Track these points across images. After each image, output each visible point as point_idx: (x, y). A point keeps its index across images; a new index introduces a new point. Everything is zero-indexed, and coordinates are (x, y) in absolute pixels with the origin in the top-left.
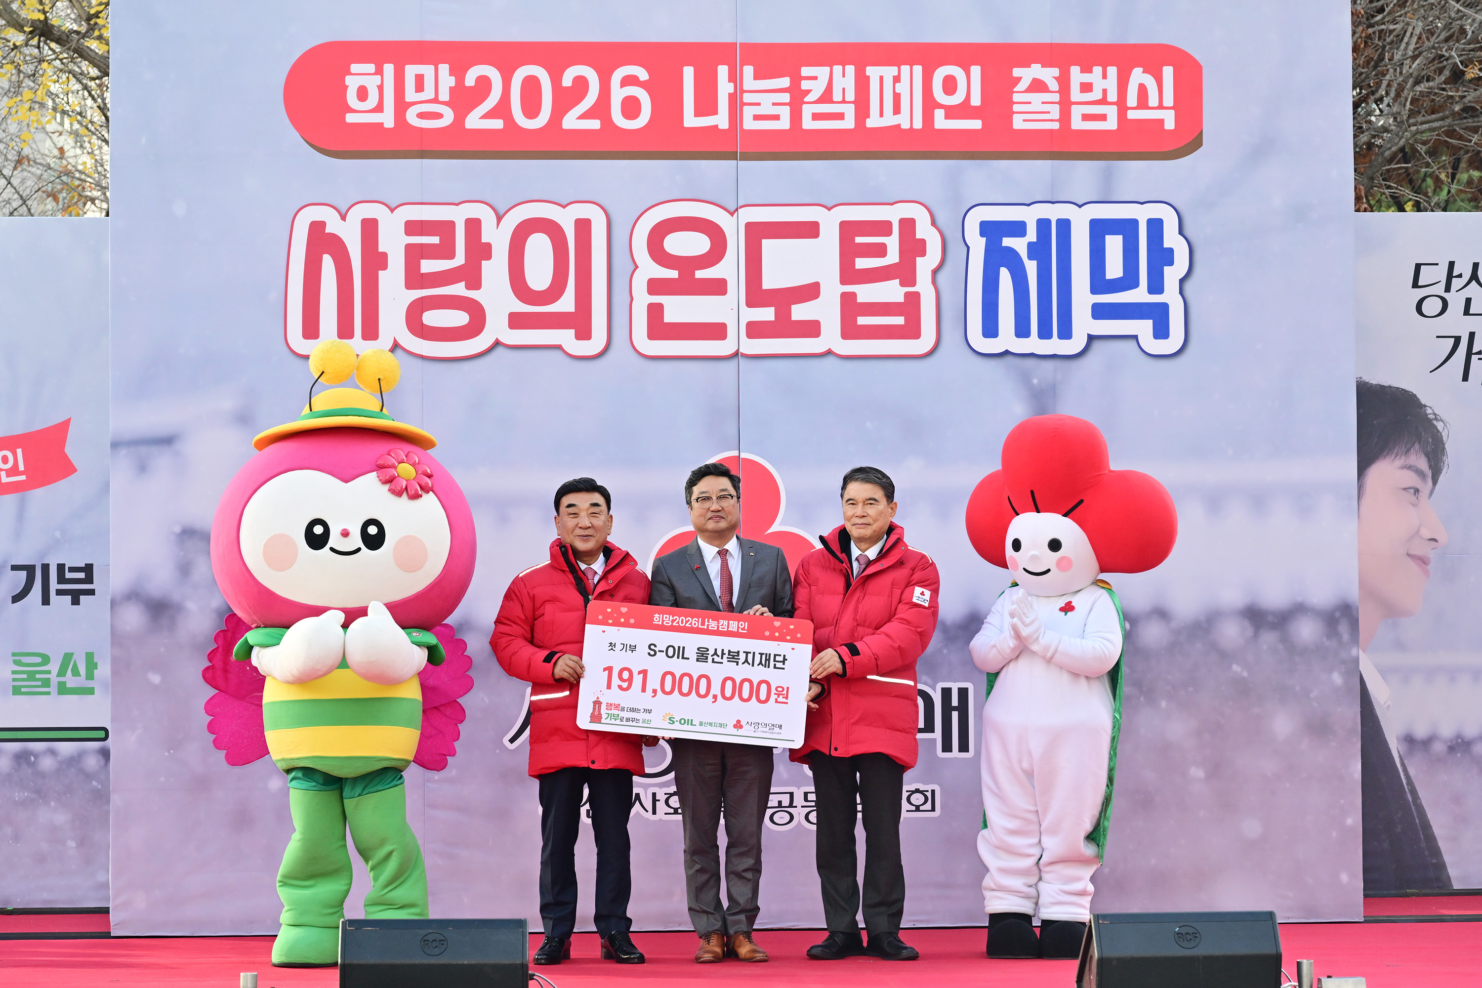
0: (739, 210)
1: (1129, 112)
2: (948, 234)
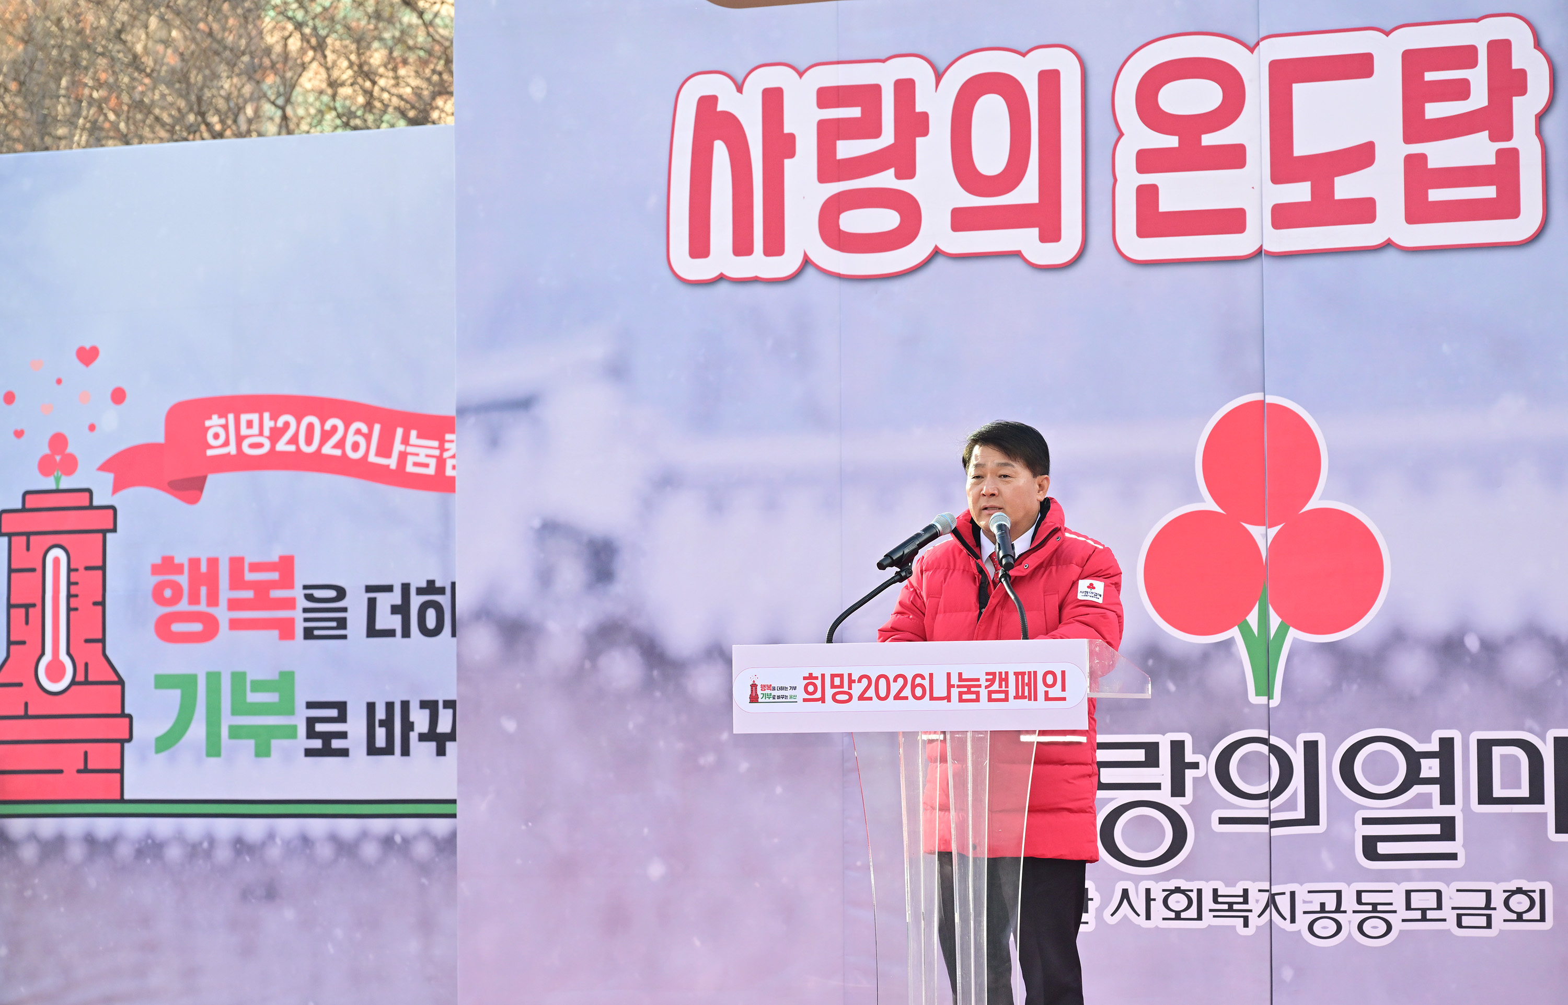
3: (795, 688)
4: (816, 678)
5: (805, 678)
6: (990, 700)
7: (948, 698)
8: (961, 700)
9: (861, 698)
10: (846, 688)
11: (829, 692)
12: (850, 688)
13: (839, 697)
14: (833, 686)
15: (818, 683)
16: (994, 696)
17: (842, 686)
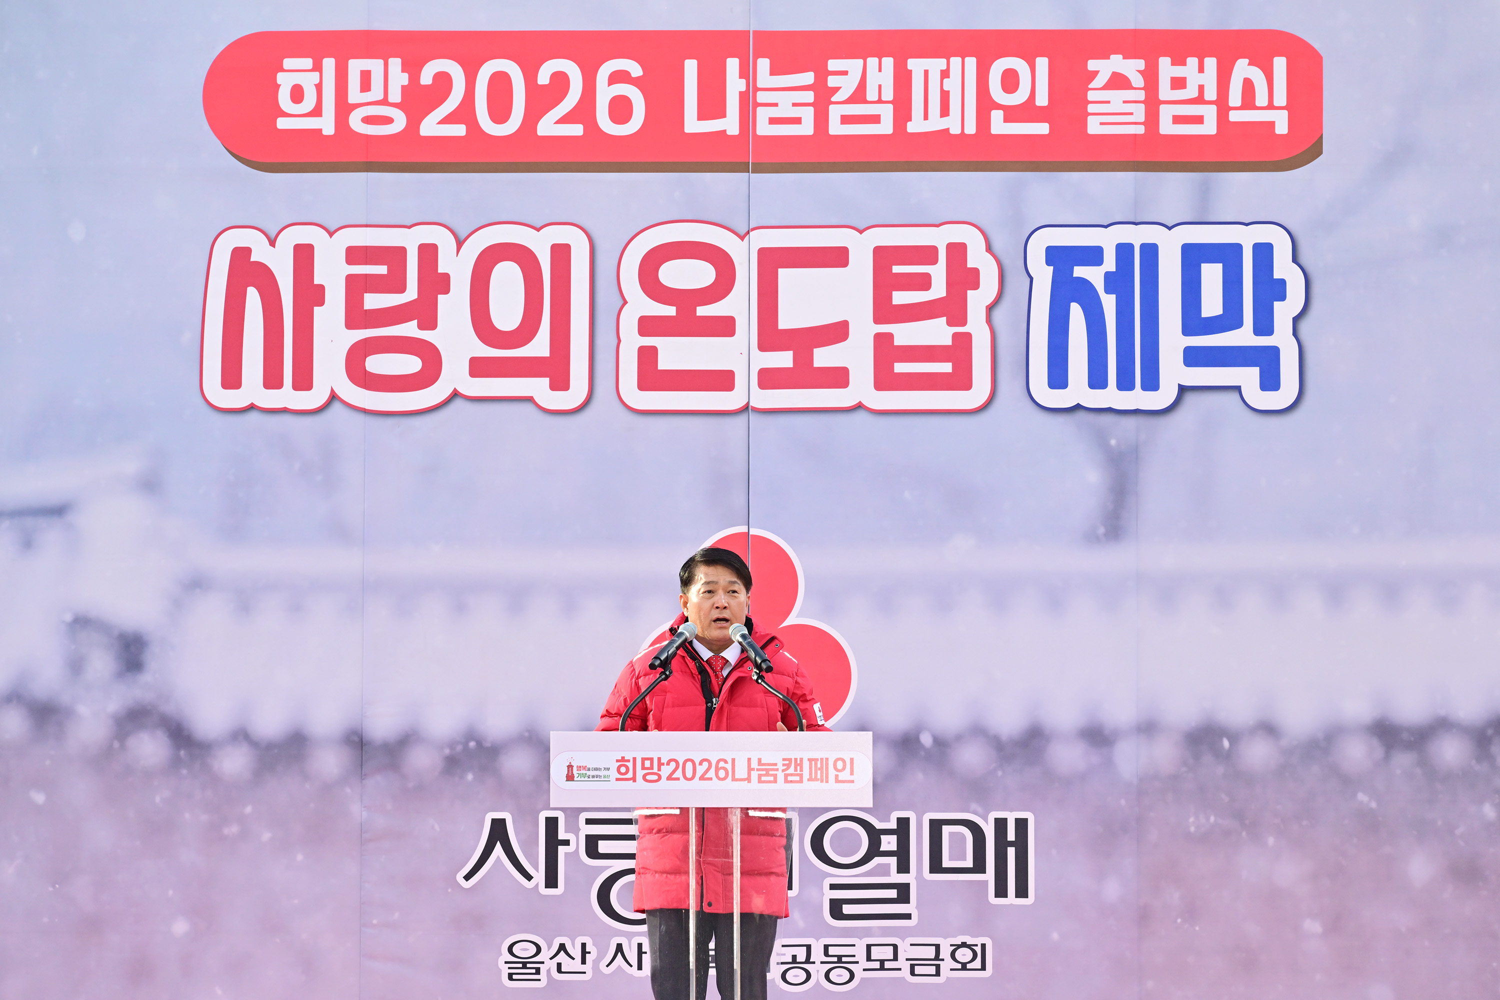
0: (750, 233)
1: (1231, 113)
2: (1006, 262)
3: (609, 769)
4: (628, 761)
5: (617, 761)
6: (786, 781)
7: (749, 779)
8: (760, 781)
9: (669, 778)
10: (655, 770)
11: (640, 773)
12: (659, 769)
13: (648, 777)
14: (643, 768)
15: (630, 765)
16: (790, 778)
17: (652, 768)
